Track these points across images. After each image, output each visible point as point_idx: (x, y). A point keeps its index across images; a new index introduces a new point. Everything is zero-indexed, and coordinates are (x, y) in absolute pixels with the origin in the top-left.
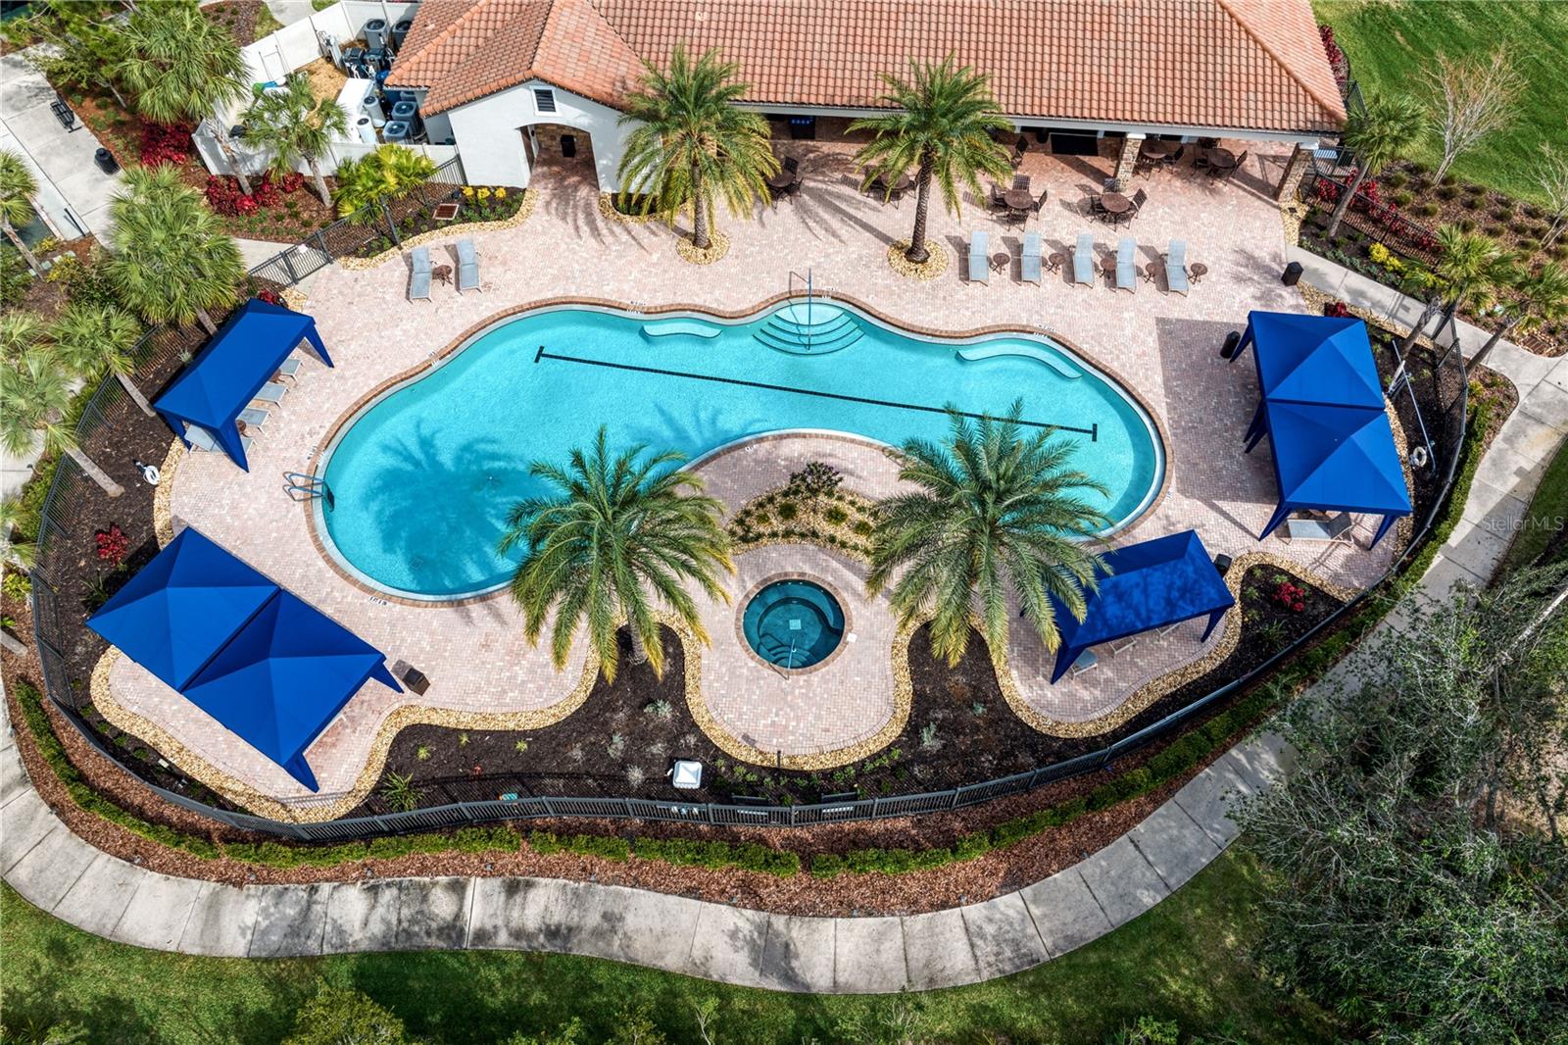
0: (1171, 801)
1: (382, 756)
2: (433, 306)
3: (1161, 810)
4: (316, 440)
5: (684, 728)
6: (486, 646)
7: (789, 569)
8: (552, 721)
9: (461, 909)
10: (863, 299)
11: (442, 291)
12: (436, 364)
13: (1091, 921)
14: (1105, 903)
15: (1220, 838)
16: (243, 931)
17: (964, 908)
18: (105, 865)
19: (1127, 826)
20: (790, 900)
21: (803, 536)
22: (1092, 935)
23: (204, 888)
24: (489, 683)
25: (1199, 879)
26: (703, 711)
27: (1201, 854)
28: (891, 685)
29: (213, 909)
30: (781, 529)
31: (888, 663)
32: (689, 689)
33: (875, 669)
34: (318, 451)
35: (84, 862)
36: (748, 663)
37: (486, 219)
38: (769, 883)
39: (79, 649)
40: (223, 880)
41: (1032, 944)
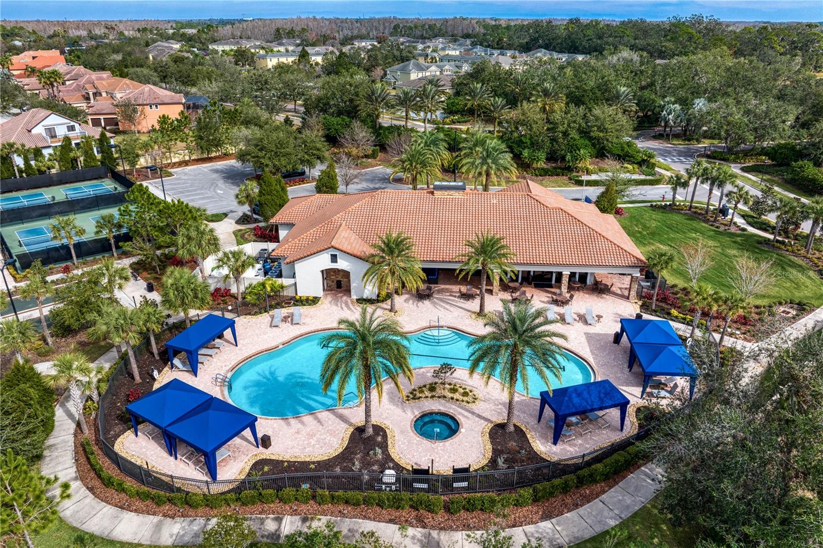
0: (617, 486)
1: (247, 470)
2: (281, 330)
3: (612, 490)
4: (228, 368)
5: (388, 461)
6: (298, 432)
7: (434, 408)
8: (327, 458)
9: (279, 527)
10: (460, 327)
11: (284, 326)
12: (281, 347)
13: (586, 531)
14: (592, 525)
15: (643, 500)
16: (171, 536)
17: (524, 527)
18: (108, 510)
19: (598, 496)
20: (439, 524)
21: (439, 397)
22: (587, 536)
23: (155, 519)
24: (298, 445)
25: (636, 514)
26: (396, 455)
27: (635, 505)
28: (482, 445)
29: (158, 527)
30: (430, 395)
31: (480, 439)
32: (389, 447)
33: (475, 440)
34: (228, 371)
35: (98, 508)
36: (416, 439)
37: (304, 305)
38: (429, 518)
39: (112, 433)
40: (165, 515)
41: (559, 541)
